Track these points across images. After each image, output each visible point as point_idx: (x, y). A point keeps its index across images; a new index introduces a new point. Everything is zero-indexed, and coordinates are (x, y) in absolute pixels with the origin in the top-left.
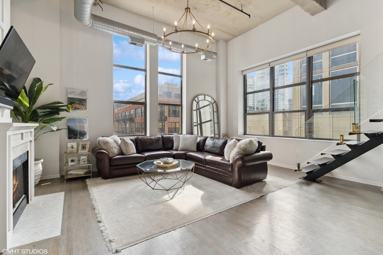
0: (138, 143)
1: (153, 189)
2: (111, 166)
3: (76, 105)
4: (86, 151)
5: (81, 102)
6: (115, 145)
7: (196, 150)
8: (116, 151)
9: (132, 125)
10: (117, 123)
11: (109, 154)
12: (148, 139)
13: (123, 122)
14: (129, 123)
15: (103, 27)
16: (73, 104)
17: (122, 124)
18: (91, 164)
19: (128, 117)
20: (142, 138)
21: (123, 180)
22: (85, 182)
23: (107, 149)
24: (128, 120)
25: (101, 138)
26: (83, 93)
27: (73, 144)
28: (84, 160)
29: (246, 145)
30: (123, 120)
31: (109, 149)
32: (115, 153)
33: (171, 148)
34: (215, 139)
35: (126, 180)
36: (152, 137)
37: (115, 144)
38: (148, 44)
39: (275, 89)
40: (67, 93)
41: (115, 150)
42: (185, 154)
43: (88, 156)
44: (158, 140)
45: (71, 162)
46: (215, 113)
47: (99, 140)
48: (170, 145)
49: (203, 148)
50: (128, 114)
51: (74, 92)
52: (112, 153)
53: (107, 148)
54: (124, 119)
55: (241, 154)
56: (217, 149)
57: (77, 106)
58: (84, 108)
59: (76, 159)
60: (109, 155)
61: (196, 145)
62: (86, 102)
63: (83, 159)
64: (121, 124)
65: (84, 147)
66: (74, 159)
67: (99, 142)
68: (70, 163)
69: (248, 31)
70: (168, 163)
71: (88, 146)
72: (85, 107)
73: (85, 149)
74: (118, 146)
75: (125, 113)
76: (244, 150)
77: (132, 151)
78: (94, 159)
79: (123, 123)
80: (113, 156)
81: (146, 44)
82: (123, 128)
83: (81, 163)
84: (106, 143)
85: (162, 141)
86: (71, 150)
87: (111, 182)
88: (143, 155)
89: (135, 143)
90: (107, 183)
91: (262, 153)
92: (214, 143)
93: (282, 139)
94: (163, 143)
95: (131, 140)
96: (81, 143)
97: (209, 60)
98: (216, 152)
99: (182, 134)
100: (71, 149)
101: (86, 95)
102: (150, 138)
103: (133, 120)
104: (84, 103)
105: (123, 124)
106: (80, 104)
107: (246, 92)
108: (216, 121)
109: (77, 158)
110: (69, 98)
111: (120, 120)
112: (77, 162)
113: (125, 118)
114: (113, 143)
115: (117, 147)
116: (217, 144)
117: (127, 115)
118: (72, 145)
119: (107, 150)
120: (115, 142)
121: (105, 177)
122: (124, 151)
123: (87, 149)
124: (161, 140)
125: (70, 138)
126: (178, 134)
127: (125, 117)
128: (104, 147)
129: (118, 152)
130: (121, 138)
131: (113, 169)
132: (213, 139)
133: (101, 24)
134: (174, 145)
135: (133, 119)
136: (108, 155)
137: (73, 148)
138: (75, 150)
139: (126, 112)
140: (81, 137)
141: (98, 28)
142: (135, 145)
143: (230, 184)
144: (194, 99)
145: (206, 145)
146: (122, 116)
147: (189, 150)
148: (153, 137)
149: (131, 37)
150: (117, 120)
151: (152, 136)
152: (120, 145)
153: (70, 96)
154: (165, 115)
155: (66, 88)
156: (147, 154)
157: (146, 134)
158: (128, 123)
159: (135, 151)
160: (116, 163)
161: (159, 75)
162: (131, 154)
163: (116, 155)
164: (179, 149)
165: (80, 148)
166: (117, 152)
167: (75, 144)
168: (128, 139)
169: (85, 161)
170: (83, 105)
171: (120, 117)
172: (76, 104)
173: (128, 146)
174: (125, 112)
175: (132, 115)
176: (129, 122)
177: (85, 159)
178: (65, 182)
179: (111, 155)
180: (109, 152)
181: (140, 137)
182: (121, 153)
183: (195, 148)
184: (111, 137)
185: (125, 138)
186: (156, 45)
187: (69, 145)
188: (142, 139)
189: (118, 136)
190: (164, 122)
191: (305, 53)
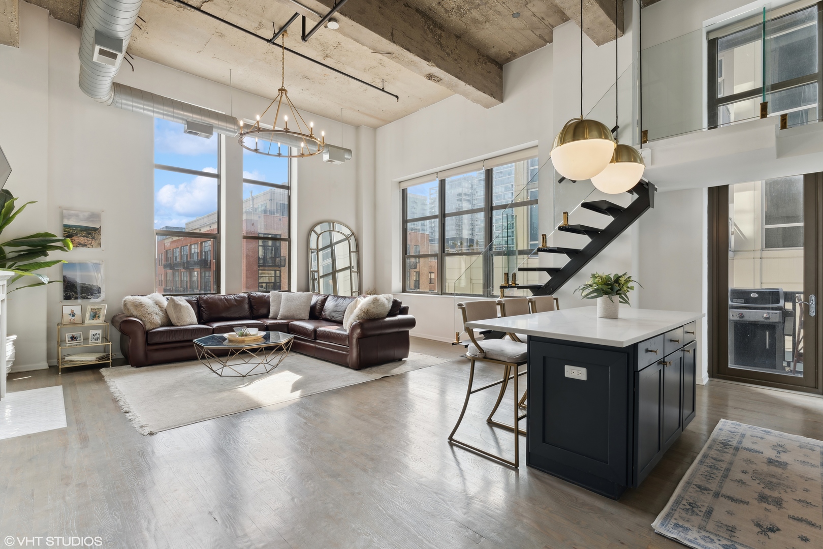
0: (202, 307)
1: (221, 376)
2: (148, 344)
3: (80, 238)
4: (100, 321)
5: (89, 234)
6: (157, 309)
7: (307, 318)
8: (158, 319)
9: (205, 276)
10: (169, 271)
11: (144, 324)
12: (221, 300)
13: (184, 268)
14: (199, 272)
15: (134, 104)
16: (74, 236)
17: (183, 273)
18: (109, 342)
19: (195, 258)
20: (210, 298)
21: (170, 368)
22: (100, 373)
23: (140, 316)
24: (196, 264)
25: (129, 298)
26: (95, 216)
27: (74, 308)
28: (95, 337)
29: (369, 304)
30: (184, 265)
31: (145, 315)
32: (156, 323)
33: (266, 316)
34: (340, 299)
35: (176, 367)
36: (229, 297)
37: (157, 307)
38: (224, 134)
39: (446, 216)
40: (62, 217)
41: (156, 318)
42: (287, 325)
43: (104, 329)
44: (240, 301)
45: (70, 339)
46: (354, 255)
47: (125, 301)
48: (263, 311)
49: (321, 314)
50: (196, 250)
51: (77, 216)
52: (151, 323)
53: (140, 314)
54: (188, 262)
55: (362, 318)
56: (340, 314)
57: (82, 240)
58: (96, 244)
59: (79, 335)
60: (145, 326)
61: (309, 309)
62: (99, 233)
63: (94, 335)
64: (180, 273)
65: (95, 316)
66: (75, 336)
67: (125, 305)
68: (69, 341)
69: (405, 116)
70: (246, 335)
71: (104, 312)
72: (97, 241)
73: (99, 317)
74: (161, 310)
75: (190, 249)
76: (366, 312)
77: (188, 320)
78: (117, 334)
79: (184, 270)
80: (152, 327)
81: (220, 135)
82: (185, 282)
83: (90, 342)
84: (139, 306)
85: (248, 303)
86: (70, 320)
87: (148, 371)
88: (209, 326)
89: (195, 307)
90: (142, 372)
91: (400, 317)
92: (337, 305)
93: (451, 298)
94: (251, 307)
95: (189, 301)
96: (89, 308)
97: (337, 162)
98: (338, 319)
99: (289, 290)
100: (70, 317)
101: (100, 221)
102: (225, 298)
103: (209, 264)
104: (96, 236)
105: (185, 273)
106: (87, 237)
107: (405, 219)
108: (355, 269)
109: (81, 333)
110: (65, 226)
111: (175, 265)
112: (82, 341)
113: (189, 260)
114: (153, 305)
115: (161, 313)
116: (340, 307)
117: (193, 254)
118: (72, 310)
119: (140, 318)
120: (157, 303)
121: (139, 363)
122: (174, 320)
123: (101, 317)
124: (247, 301)
125: (67, 297)
126: (280, 291)
127: (190, 258)
128: (135, 313)
129: (161, 322)
130: (169, 298)
131: (151, 350)
132: (336, 298)
133: (131, 99)
134: (271, 311)
135: (209, 261)
136: (142, 327)
137: (73, 315)
138: (78, 318)
139: (193, 247)
140: (89, 297)
141: (124, 106)
142: (196, 310)
143: (347, 366)
144: (312, 229)
145: (325, 308)
146: (181, 255)
147: (296, 317)
148: (232, 297)
149: (187, 121)
150: (170, 265)
151: (229, 295)
152: (166, 310)
153: (66, 222)
154: (282, 255)
155: (60, 207)
156: (215, 325)
157: (219, 292)
158: (197, 271)
159: (195, 319)
160: (157, 339)
161: (245, 185)
162: (186, 324)
163: (159, 326)
164: (279, 316)
165: (88, 315)
166: (159, 322)
167: (77, 310)
168: (182, 301)
169: (97, 339)
170: (93, 238)
171: (176, 257)
172: (80, 236)
173: (180, 311)
174: (191, 245)
175: (205, 252)
176: (199, 270)
177: (99, 334)
178: (60, 373)
179: (148, 326)
180: (144, 321)
181: (206, 297)
182: (169, 323)
183: (306, 314)
184: (149, 295)
185: (177, 299)
186: (235, 135)
187: (67, 310)
188: (210, 300)
189: (164, 295)
190: (278, 270)
191: (482, 163)
